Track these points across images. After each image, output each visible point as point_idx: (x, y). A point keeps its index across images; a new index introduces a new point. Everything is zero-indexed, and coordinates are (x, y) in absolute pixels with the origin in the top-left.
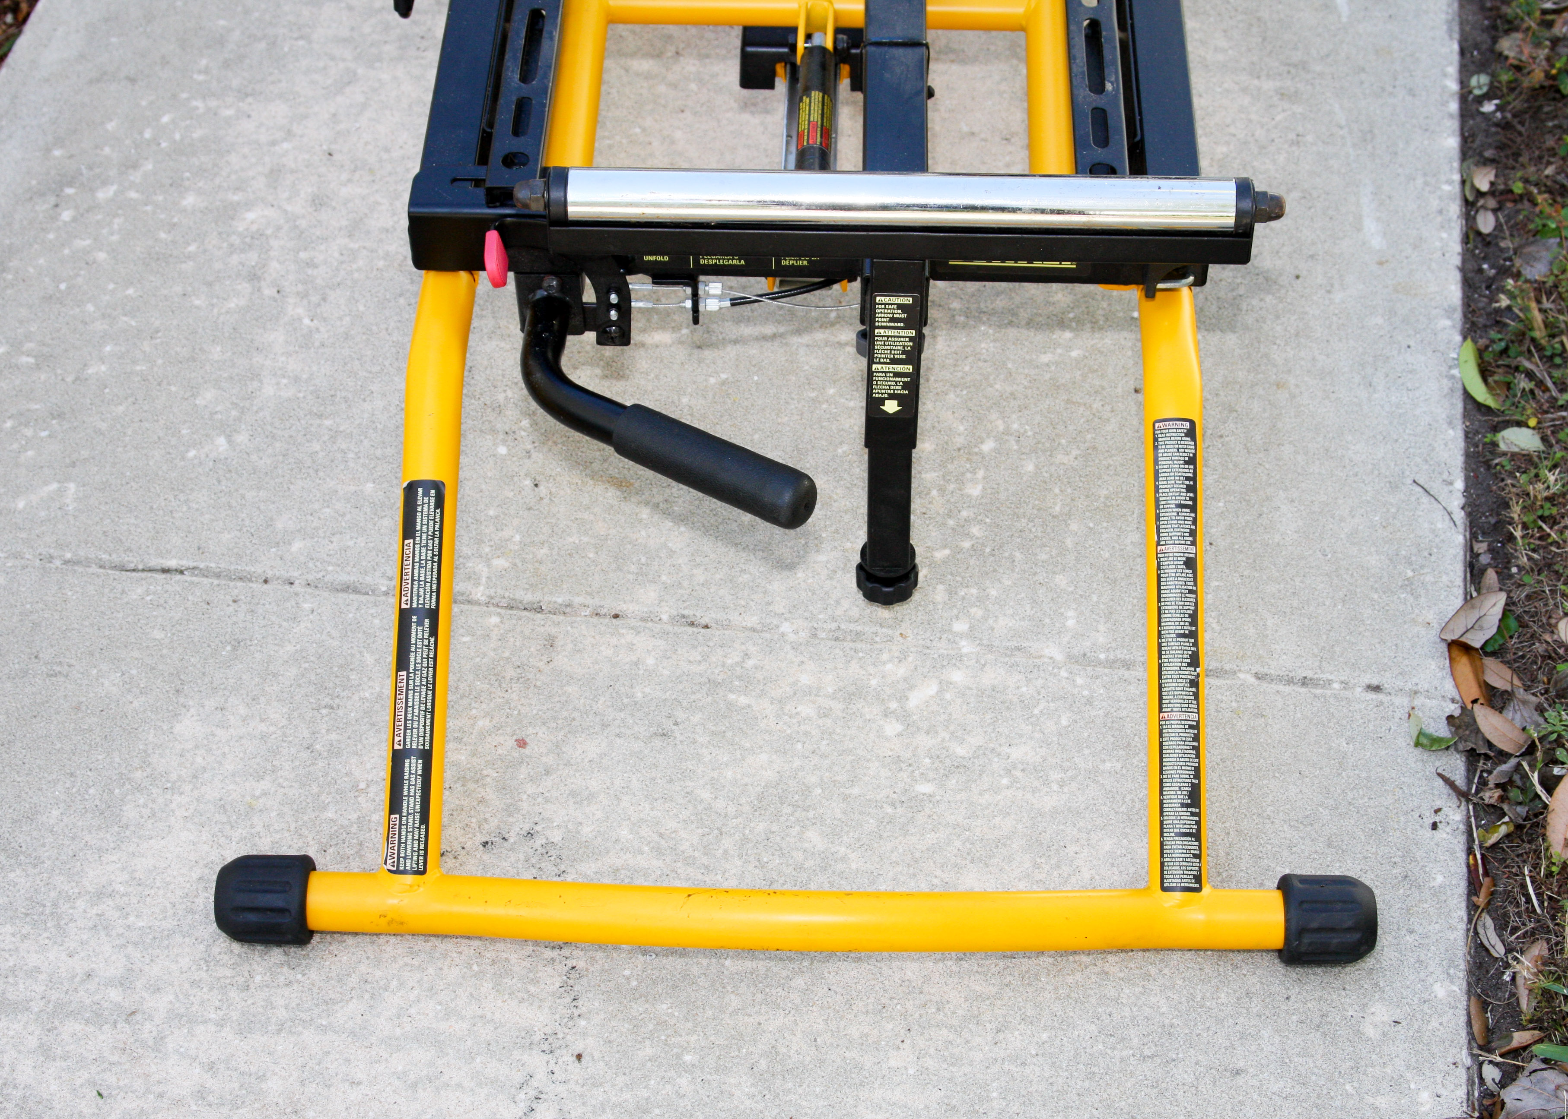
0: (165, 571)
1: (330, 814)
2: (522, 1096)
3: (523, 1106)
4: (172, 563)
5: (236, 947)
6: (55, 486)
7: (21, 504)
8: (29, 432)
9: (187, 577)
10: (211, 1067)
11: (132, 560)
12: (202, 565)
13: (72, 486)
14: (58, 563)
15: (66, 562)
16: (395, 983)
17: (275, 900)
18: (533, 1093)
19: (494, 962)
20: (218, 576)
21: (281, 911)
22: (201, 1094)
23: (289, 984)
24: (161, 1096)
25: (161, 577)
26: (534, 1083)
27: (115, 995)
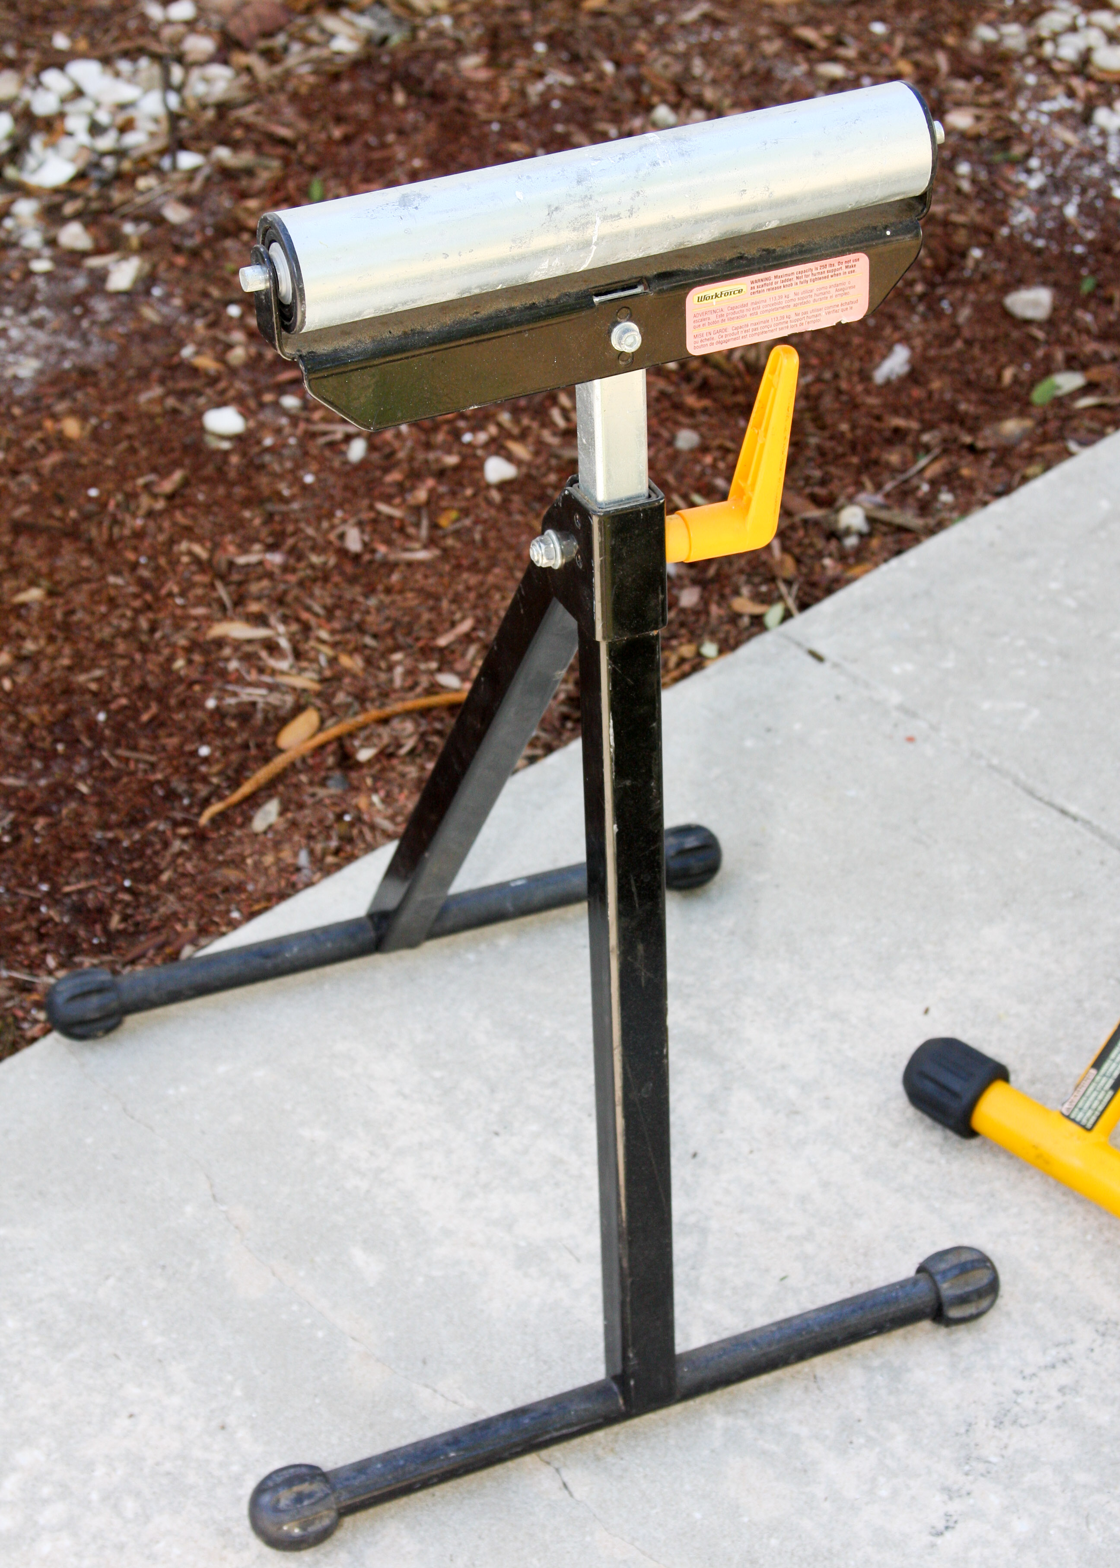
0: (1064, 812)
1: (1058, 1059)
2: (1053, 1352)
3: (1048, 1359)
4: (1073, 809)
5: (911, 1111)
6: (1021, 705)
7: (986, 705)
8: (1031, 656)
9: (1078, 826)
10: (826, 1185)
11: (1042, 790)
12: (1095, 822)
13: (1035, 713)
14: (983, 763)
15: (991, 767)
16: (1014, 1210)
17: (956, 1085)
18: (1063, 1354)
19: (1107, 1242)
20: (1103, 837)
21: (955, 1095)
22: (804, 1199)
23: (931, 1162)
24: (773, 1182)
25: (1055, 814)
26: (1072, 1349)
27: (792, 1092)
